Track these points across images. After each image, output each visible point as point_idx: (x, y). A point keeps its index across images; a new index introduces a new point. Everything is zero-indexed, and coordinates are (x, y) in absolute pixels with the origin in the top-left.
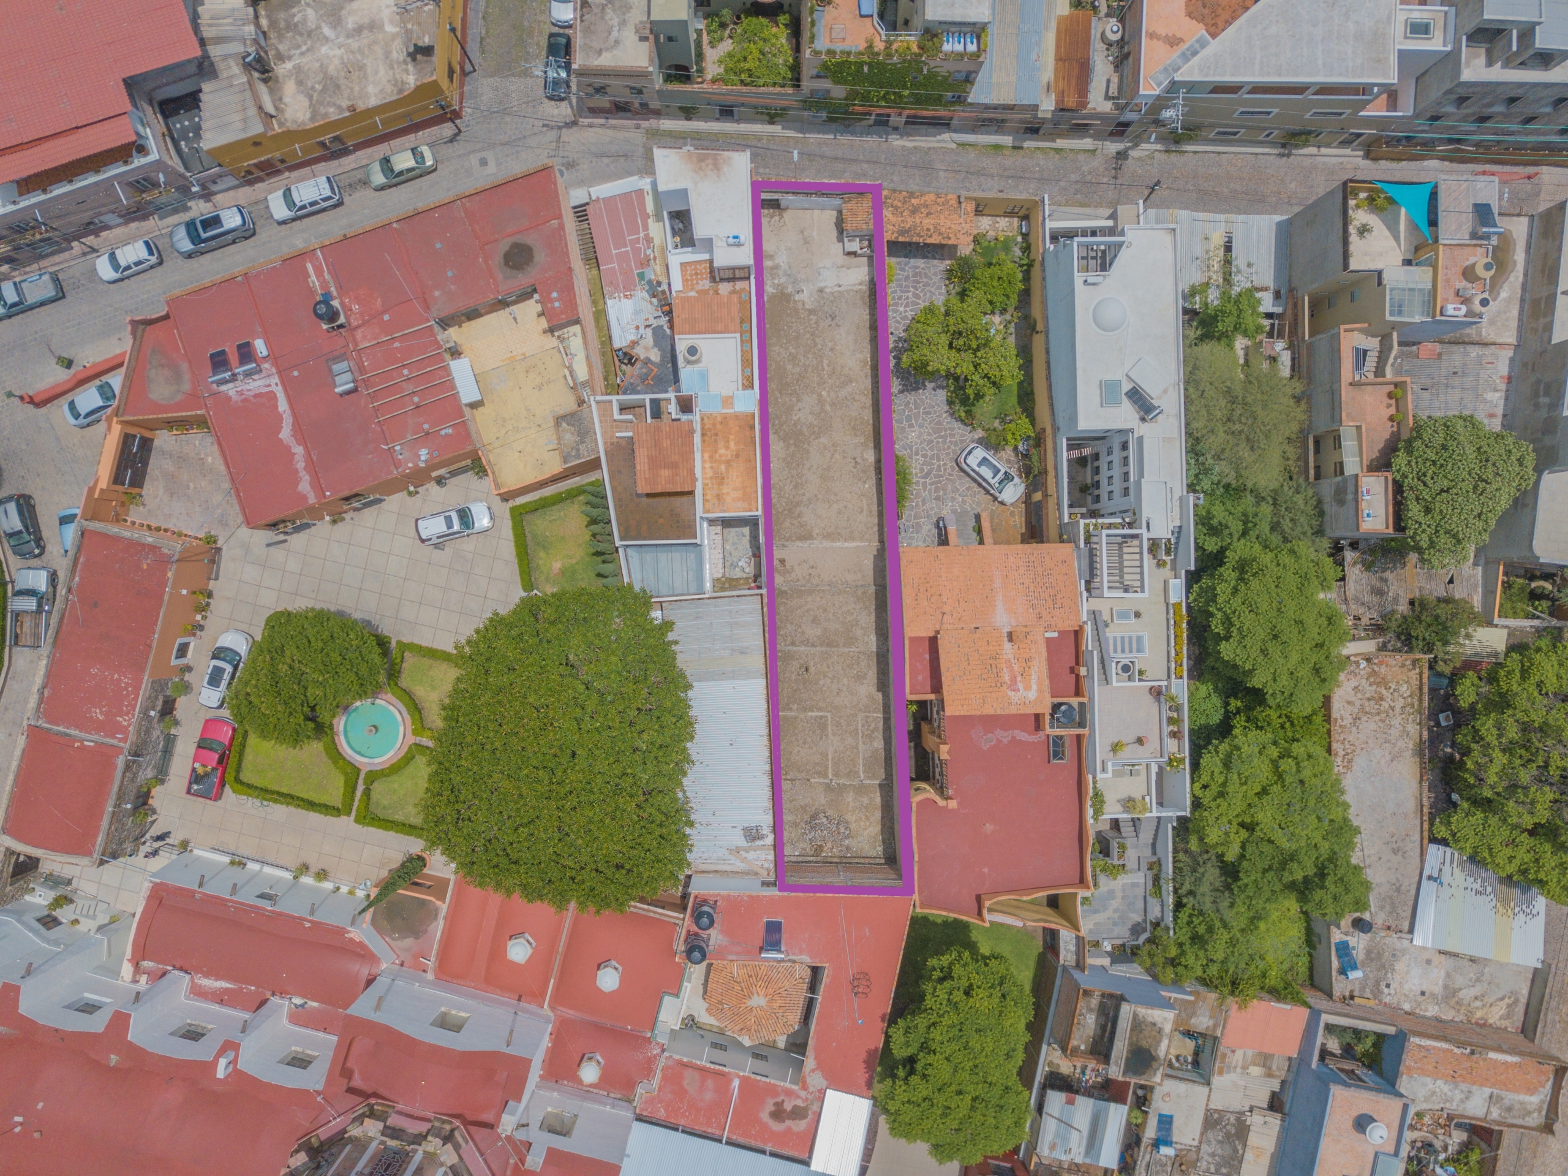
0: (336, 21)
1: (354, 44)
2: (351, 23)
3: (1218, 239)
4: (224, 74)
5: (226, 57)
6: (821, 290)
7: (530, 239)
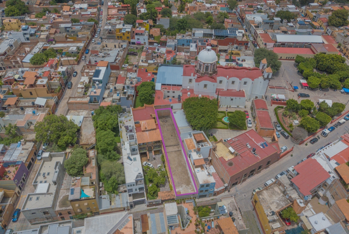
0: (277, 203)
1: (273, 200)
2: (275, 204)
3: (113, 204)
4: (288, 185)
5: (289, 188)
6: (182, 187)
7: (230, 167)
